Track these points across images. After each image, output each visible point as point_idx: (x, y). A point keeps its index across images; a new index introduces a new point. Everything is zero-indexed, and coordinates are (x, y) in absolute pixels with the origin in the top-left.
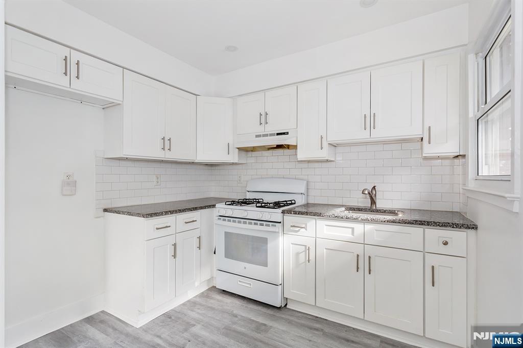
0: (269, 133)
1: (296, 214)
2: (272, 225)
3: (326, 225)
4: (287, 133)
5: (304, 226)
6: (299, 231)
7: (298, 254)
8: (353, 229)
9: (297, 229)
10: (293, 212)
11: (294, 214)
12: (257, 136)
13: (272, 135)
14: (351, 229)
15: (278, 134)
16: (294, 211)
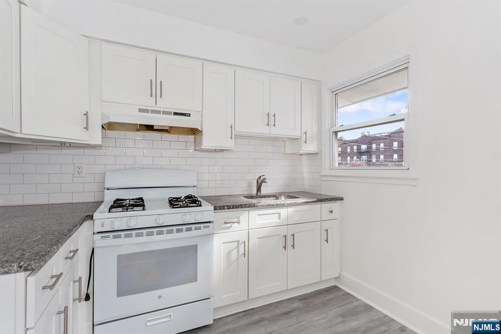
0: (162, 110)
1: (230, 208)
2: (204, 227)
3: (258, 215)
4: (189, 115)
5: (235, 220)
6: (231, 226)
7: (229, 253)
8: (279, 214)
9: (229, 225)
10: (226, 208)
11: (227, 209)
12: (141, 110)
13: (165, 113)
14: (277, 215)
15: (176, 114)
16: (227, 206)
